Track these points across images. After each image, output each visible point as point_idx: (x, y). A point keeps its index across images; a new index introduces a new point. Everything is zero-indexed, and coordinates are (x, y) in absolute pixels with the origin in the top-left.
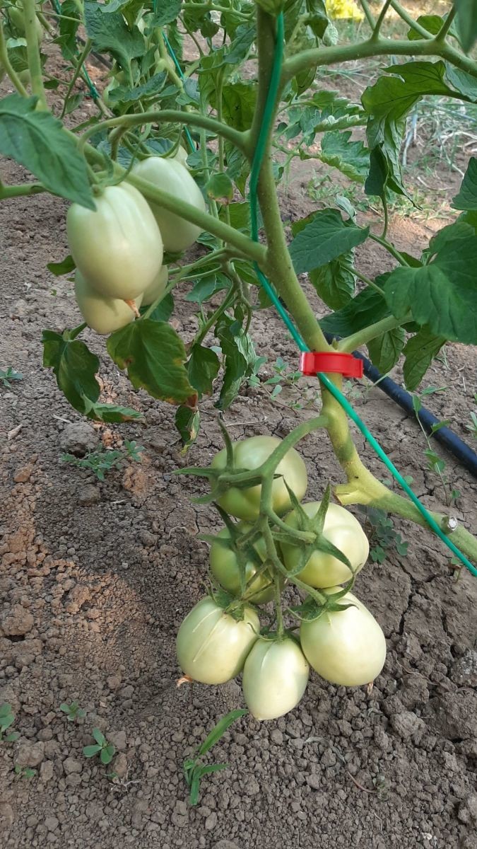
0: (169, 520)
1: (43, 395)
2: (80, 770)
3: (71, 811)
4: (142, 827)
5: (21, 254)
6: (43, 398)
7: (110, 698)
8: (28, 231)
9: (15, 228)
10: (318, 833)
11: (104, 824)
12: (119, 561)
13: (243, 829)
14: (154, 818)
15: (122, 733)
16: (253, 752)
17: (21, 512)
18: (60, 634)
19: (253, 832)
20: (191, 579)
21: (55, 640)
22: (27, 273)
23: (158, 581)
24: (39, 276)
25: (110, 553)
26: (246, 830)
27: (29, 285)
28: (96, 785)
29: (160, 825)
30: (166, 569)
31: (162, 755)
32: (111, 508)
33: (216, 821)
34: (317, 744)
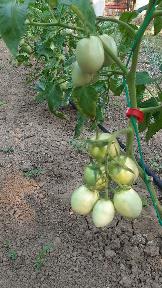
0: (49, 191)
1: (20, 155)
2: (7, 261)
3: (3, 272)
4: (22, 278)
5: (23, 115)
6: (20, 156)
7: (21, 242)
8: (27, 108)
9: (23, 107)
10: (74, 285)
11: (11, 277)
12: (32, 203)
13: (52, 282)
14: (26, 276)
15: (21, 251)
16: (59, 259)
17: (6, 188)
18: (10, 223)
19: (55, 283)
20: (52, 209)
21: (8, 225)
22: (23, 120)
23: (42, 209)
24: (26, 121)
25: (30, 201)
26: (53, 282)
27: (23, 124)
28: (11, 266)
29: (27, 278)
30: (45, 205)
31: (31, 259)
32: (32, 187)
33: (44, 279)
34: (80, 259)
